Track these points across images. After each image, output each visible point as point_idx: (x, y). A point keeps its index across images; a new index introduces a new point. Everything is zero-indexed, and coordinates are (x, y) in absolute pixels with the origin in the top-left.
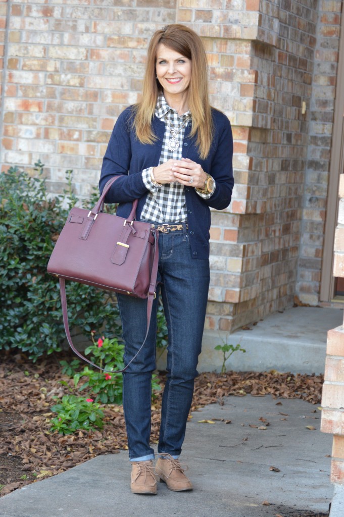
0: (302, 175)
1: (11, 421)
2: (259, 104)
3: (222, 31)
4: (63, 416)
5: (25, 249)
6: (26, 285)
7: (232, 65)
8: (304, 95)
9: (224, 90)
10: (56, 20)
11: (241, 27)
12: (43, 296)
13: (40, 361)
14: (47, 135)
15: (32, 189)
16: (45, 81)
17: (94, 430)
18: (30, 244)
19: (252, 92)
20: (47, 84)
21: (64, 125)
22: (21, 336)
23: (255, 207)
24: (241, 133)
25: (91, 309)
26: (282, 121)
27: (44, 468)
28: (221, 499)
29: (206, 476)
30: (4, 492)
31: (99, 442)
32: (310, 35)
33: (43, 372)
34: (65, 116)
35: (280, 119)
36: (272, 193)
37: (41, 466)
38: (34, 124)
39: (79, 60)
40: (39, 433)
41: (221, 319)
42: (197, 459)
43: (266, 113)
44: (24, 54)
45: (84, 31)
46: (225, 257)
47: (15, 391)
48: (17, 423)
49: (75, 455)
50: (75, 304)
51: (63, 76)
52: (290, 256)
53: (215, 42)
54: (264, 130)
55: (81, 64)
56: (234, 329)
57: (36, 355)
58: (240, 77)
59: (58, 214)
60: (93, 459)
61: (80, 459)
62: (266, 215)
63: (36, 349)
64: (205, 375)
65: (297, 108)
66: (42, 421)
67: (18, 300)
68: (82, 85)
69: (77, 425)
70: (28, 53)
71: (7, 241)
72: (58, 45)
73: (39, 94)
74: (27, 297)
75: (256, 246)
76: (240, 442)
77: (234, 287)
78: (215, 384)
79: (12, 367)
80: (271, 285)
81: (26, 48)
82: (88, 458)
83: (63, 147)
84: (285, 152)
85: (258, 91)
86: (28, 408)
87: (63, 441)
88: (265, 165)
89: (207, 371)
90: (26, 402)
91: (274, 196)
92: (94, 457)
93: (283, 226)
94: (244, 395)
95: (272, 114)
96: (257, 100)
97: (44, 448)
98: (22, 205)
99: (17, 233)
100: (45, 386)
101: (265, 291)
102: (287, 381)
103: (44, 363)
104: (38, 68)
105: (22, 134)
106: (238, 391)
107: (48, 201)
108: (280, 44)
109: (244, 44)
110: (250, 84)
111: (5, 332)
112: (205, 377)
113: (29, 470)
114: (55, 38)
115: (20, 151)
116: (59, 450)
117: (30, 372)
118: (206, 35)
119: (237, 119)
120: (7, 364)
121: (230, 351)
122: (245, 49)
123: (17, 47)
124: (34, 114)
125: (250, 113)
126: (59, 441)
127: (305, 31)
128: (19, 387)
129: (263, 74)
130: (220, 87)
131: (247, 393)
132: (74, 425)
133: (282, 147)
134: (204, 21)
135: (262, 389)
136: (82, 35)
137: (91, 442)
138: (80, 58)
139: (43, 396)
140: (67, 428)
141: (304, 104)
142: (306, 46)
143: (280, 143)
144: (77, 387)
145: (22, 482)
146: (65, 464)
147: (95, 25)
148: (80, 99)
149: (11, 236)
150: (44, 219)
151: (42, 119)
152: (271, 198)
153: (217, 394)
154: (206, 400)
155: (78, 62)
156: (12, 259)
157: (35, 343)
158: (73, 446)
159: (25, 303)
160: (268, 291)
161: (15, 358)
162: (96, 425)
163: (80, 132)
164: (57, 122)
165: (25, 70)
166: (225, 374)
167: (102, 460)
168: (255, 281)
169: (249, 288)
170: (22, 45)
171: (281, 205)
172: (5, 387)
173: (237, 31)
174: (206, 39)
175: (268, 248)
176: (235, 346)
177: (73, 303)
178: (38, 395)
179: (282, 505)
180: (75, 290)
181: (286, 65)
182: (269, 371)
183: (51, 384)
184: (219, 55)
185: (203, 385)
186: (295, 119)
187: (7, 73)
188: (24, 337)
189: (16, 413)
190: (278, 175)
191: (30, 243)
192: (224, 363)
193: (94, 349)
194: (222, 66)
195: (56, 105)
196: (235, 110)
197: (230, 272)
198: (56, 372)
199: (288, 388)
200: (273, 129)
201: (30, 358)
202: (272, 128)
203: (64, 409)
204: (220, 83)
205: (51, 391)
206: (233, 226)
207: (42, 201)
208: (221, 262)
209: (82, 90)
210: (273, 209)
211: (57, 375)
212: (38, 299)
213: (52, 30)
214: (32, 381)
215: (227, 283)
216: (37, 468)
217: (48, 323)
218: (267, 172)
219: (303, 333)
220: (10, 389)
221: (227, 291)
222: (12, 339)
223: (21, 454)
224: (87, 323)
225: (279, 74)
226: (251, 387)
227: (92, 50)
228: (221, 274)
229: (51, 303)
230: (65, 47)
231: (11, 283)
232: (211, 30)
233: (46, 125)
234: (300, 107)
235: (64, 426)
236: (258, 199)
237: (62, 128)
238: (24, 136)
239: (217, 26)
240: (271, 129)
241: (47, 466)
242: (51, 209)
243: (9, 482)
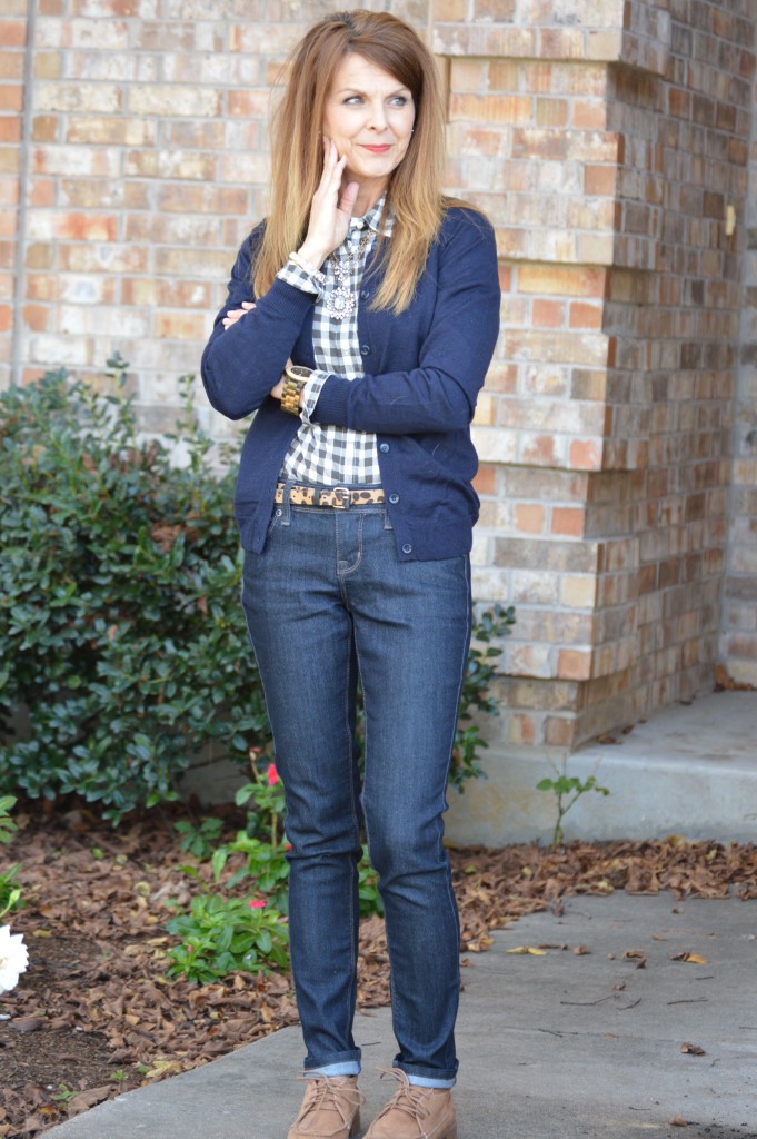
0: (729, 378)
1: (74, 958)
2: (629, 213)
3: (539, 43)
4: (196, 941)
5: (89, 562)
6: (94, 646)
7: (562, 120)
8: (730, 190)
9: (545, 180)
10: (146, 24)
11: (584, 33)
12: (135, 671)
13: (126, 825)
14: (128, 296)
15: (101, 422)
16: (122, 168)
17: (268, 973)
18: (101, 550)
19: (611, 185)
20: (128, 175)
21: (169, 270)
22: (82, 765)
23: (623, 455)
24: (589, 282)
25: (248, 699)
26: (680, 252)
27: (161, 1056)
28: (575, 1115)
29: (536, 1066)
30: (76, 1108)
31: (284, 997)
32: (742, 47)
33: (136, 851)
34: (171, 250)
35: (676, 247)
36: (661, 421)
37: (153, 1053)
38: (98, 270)
39: (201, 117)
40: (140, 981)
41: (548, 719)
42: (512, 1030)
43: (645, 232)
44: (71, 106)
45: (211, 48)
46: (556, 574)
47: (77, 891)
48: (87, 960)
49: (229, 1028)
50: (210, 687)
51: (164, 156)
52: (704, 572)
53: (523, 69)
54: (639, 274)
55: (207, 128)
56: (579, 742)
57: (118, 809)
58: (582, 151)
59: (163, 479)
60: (271, 1035)
61: (243, 1035)
62: (649, 474)
63: (118, 797)
64: (515, 851)
65: (715, 222)
66: (145, 956)
67: (75, 682)
68: (208, 176)
69: (230, 962)
70: (80, 102)
71: (47, 543)
72: (151, 83)
73: (107, 200)
74: (96, 672)
75: (628, 546)
76: (610, 994)
77: (578, 641)
78: (540, 869)
79: (61, 840)
80: (661, 639)
81: (76, 92)
82: (260, 1033)
83: (167, 323)
84: (688, 326)
85: (626, 181)
86: (111, 928)
87: (200, 998)
88: (645, 357)
89: (519, 841)
90: (104, 915)
91: (667, 429)
92: (275, 1030)
93: (689, 501)
94: (610, 893)
95: (658, 235)
96: (624, 202)
97: (157, 1014)
98: (81, 459)
99: (72, 523)
100: (144, 879)
101: (650, 654)
102: (706, 861)
103: (137, 829)
104: (104, 137)
105: (69, 295)
106: (594, 883)
107: (140, 448)
108: (672, 72)
109: (591, 71)
110: (607, 164)
111: (44, 758)
112: (516, 856)
113: (125, 1062)
114: (144, 66)
115: (66, 336)
116: (191, 1017)
117: (106, 851)
118: (500, 53)
119: (577, 249)
120: (50, 834)
121: (574, 792)
122: (592, 83)
123: (54, 89)
124: (98, 247)
125: (607, 234)
126: (190, 997)
127: (730, 39)
128: (85, 883)
129: (636, 141)
130: (538, 175)
131: (616, 888)
132: (221, 962)
133: (682, 313)
134: (497, 20)
135: (651, 878)
136: (208, 58)
137: (264, 999)
138: (203, 112)
139: (141, 901)
140: (207, 968)
141: (730, 212)
142: (732, 76)
143: (678, 305)
144: (218, 881)
145: (115, 1087)
146: (208, 1046)
147: (238, 34)
148: (205, 208)
149: (57, 531)
150: (133, 491)
151: (116, 258)
152: (659, 434)
153: (547, 892)
154: (523, 904)
155: (198, 123)
156: (59, 584)
157: (117, 780)
158: (223, 1009)
159: (93, 687)
160: (656, 652)
161: (68, 821)
162: (274, 961)
163: (208, 286)
164: (151, 265)
165: (75, 144)
166: (562, 846)
167: (293, 1038)
168: (626, 628)
169: (613, 645)
170: (65, 84)
171: (683, 450)
172: (52, 884)
173: (574, 41)
174: (500, 62)
175: (655, 552)
176: (583, 781)
177: (205, 686)
178: (130, 899)
179: (714, 1125)
180: (209, 654)
181: (687, 120)
182: (663, 838)
183: (157, 875)
184: (532, 98)
185: (510, 873)
186: (711, 246)
187: (32, 150)
188: (91, 767)
189: (83, 940)
190: (673, 379)
191: (103, 546)
192: (559, 821)
193: (257, 790)
194: (540, 124)
195: (149, 225)
196: (572, 226)
197: (569, 607)
198: (166, 849)
199: (711, 875)
200: (662, 272)
201: (105, 816)
202: (660, 269)
203: (197, 925)
204: (537, 165)
205: (159, 890)
206: (574, 500)
207: (125, 448)
208: (548, 585)
209: (208, 190)
210: (665, 460)
211: (169, 856)
212: (124, 676)
213: (137, 49)
214: (112, 870)
215: (562, 634)
216: (144, 1058)
217: (147, 734)
218: (649, 371)
219: (741, 748)
220: (65, 887)
221: (561, 651)
222: (62, 774)
223: (104, 1027)
224: (238, 732)
225: (671, 141)
226: (624, 874)
227: (231, 93)
228: (547, 612)
229: (154, 687)
230: (167, 89)
231: (59, 642)
232: (512, 41)
233: (127, 272)
234: (722, 217)
235: (200, 964)
236: (629, 435)
237: (165, 278)
238: (73, 299)
239: (528, 30)
240: (656, 271)
241: (166, 1053)
242: (146, 467)
243: (83, 1087)
